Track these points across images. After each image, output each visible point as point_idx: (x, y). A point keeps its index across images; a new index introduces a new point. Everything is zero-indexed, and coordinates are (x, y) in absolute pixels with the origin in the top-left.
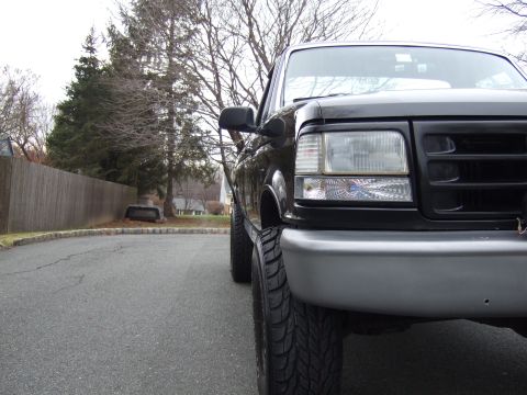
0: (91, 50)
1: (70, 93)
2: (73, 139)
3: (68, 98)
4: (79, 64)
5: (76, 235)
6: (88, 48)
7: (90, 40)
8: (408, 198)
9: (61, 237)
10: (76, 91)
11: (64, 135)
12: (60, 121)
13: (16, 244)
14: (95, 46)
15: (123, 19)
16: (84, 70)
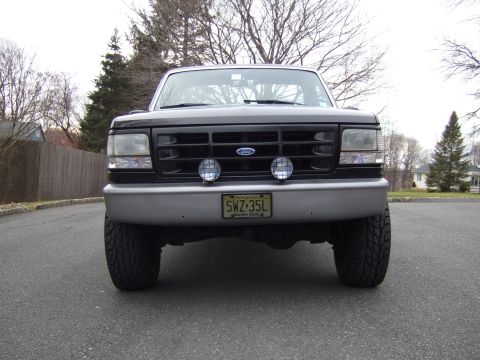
0: (115, 47)
1: (98, 85)
2: (101, 124)
3: (97, 90)
4: (105, 60)
5: (88, 202)
6: (113, 46)
7: (114, 39)
8: (150, 166)
9: (75, 203)
10: (103, 83)
11: (94, 120)
12: (90, 108)
13: (39, 208)
14: (118, 44)
15: (142, 20)
16: (110, 64)
